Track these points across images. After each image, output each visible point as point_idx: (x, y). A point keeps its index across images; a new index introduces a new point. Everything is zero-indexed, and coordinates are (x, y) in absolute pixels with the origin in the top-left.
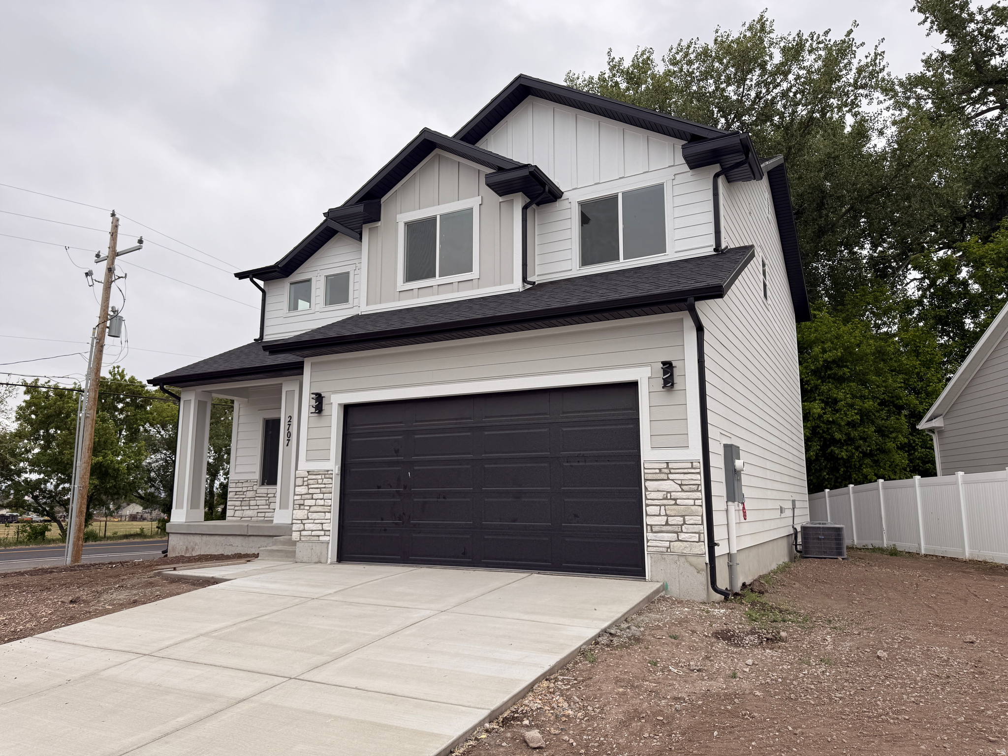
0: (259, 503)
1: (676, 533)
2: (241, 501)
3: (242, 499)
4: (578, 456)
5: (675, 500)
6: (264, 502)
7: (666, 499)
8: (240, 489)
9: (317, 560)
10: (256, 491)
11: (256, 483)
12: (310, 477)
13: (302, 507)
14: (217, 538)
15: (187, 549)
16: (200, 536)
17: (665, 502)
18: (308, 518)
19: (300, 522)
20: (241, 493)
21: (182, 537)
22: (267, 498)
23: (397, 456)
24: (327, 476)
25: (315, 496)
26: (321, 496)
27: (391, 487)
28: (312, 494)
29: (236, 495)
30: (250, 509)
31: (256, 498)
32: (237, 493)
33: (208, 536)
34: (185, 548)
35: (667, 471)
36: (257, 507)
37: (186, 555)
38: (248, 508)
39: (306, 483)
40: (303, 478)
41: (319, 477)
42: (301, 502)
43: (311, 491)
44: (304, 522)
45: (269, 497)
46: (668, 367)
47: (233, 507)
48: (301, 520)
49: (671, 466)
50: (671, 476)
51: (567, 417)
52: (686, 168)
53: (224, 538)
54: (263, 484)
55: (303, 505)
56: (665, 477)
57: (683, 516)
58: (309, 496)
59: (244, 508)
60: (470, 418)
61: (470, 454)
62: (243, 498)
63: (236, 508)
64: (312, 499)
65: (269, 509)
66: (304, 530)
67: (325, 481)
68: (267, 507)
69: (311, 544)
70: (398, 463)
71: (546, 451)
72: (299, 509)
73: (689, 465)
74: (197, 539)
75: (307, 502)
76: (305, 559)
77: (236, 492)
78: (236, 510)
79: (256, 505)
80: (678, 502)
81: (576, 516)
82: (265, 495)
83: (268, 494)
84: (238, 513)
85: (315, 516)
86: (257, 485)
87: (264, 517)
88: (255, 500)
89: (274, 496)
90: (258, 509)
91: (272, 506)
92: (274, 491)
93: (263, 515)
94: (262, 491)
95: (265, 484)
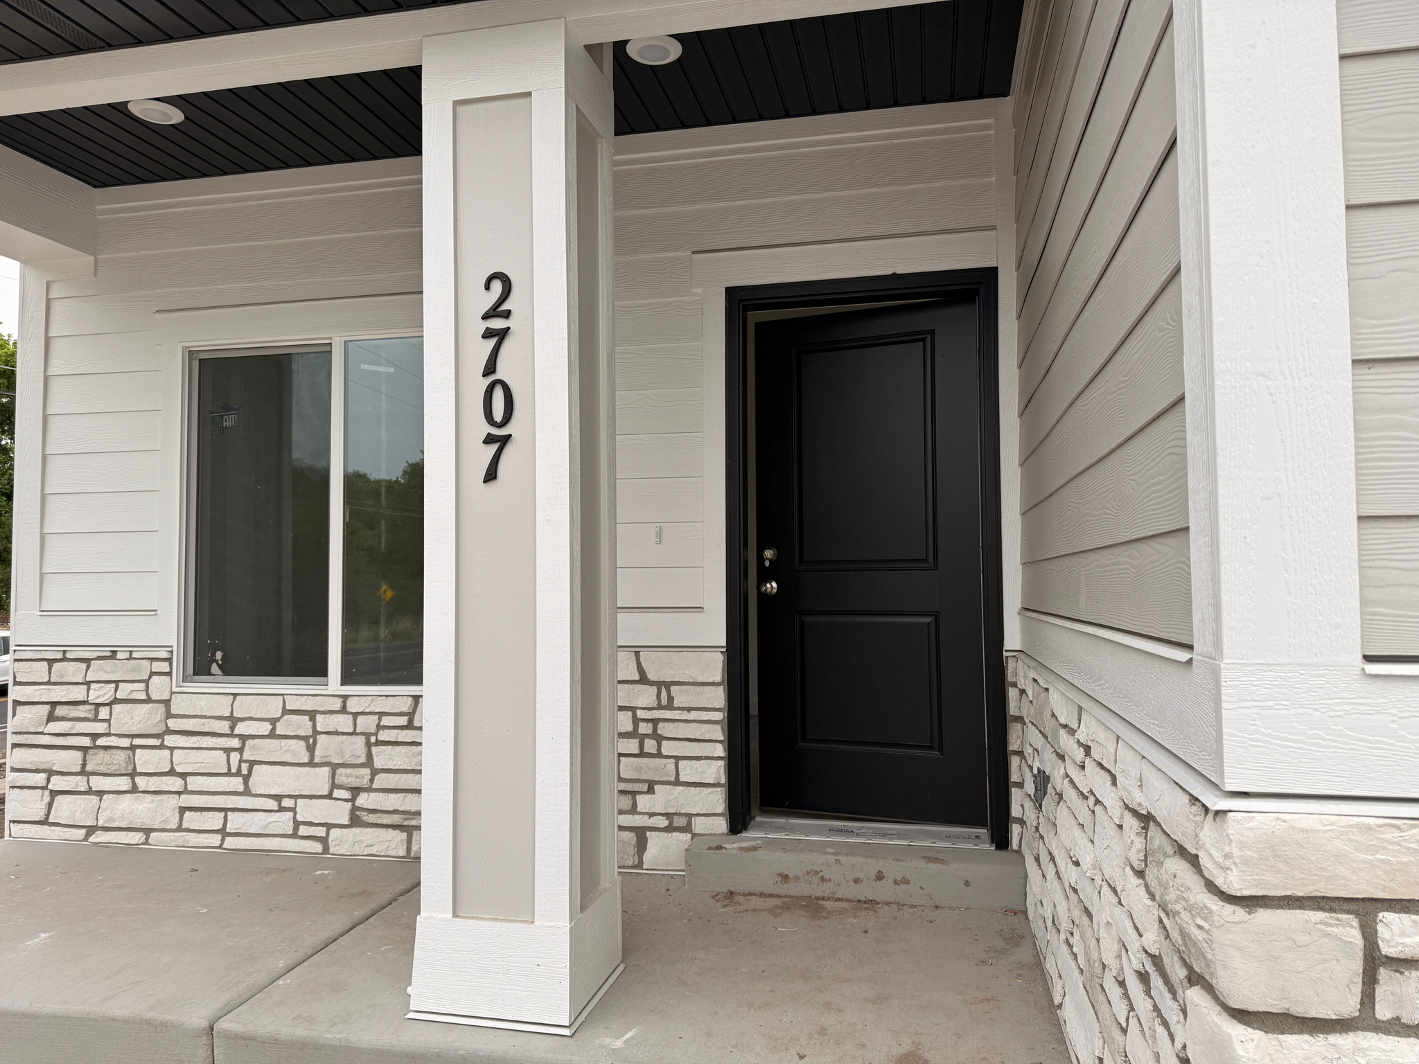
0: (184, 761)
2: (84, 749)
3: (86, 742)
6: (216, 761)
8: (78, 693)
10: (167, 703)
11: (164, 667)
20: (81, 711)
22: (235, 743)
29: (51, 718)
30: (134, 789)
31: (170, 740)
32: (60, 711)
36: (175, 783)
38: (123, 783)
45: (244, 738)
47: (40, 778)
54: (201, 669)
59: (98, 783)
62: (95, 736)
63: (57, 783)
65: (247, 792)
68: (236, 783)
77: (54, 704)
78: (54, 793)
79: (172, 772)
82: (224, 727)
83: (234, 720)
84: (65, 809)
86: (169, 674)
87: (223, 832)
88: (162, 747)
89: (272, 735)
90: (186, 791)
91: (264, 779)
92: (274, 708)
93: (215, 821)
94: (203, 705)
95: (215, 669)
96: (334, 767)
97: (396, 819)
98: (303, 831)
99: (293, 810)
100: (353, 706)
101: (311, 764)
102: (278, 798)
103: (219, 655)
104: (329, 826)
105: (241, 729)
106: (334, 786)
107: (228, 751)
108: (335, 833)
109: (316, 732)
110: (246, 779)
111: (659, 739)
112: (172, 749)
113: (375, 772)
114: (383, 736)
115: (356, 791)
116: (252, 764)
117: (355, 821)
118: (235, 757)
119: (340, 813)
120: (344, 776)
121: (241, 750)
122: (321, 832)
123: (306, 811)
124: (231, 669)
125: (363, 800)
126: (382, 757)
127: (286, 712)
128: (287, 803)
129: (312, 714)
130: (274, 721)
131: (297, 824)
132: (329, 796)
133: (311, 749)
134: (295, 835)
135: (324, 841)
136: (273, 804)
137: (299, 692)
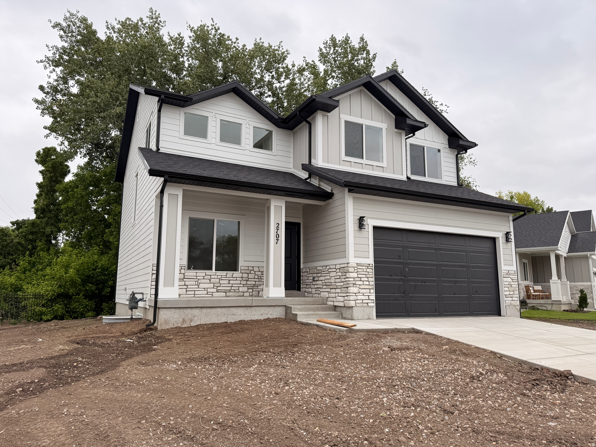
0: (187, 283)
1: (512, 297)
4: (476, 266)
5: (511, 285)
6: (194, 283)
7: (509, 285)
9: (367, 317)
10: (184, 274)
11: (184, 268)
12: (359, 267)
13: (355, 286)
14: (219, 309)
15: (184, 321)
16: (200, 309)
17: (509, 286)
18: (359, 293)
19: (354, 294)
21: (177, 311)
22: (197, 280)
23: (400, 259)
24: (369, 267)
25: (362, 279)
26: (366, 279)
27: (397, 276)
28: (361, 278)
31: (184, 280)
33: (208, 309)
34: (181, 320)
35: (508, 273)
36: (185, 287)
37: (183, 326)
39: (356, 271)
40: (354, 267)
41: (365, 268)
42: (354, 282)
43: (359, 276)
44: (357, 294)
45: (198, 279)
46: (507, 234)
48: (355, 293)
49: (509, 272)
50: (510, 276)
51: (471, 249)
52: (447, 146)
53: (226, 309)
54: (189, 268)
55: (355, 284)
56: (508, 276)
57: (513, 291)
58: (359, 279)
60: (433, 244)
61: (435, 261)
64: (361, 281)
65: (199, 288)
66: (357, 300)
67: (368, 270)
68: (197, 286)
69: (363, 308)
70: (401, 263)
71: (465, 263)
72: (353, 287)
73: (514, 272)
74: (196, 312)
75: (358, 283)
76: (360, 318)
79: (185, 285)
80: (512, 286)
81: (477, 292)
82: (195, 277)
83: (197, 276)
85: (363, 291)
86: (185, 269)
87: (194, 294)
88: (183, 281)
89: (204, 279)
90: (187, 288)
91: (202, 286)
92: (204, 274)
93: (193, 292)
94: (191, 274)
95: (191, 268)
96: (214, 284)
97: (224, 291)
98: (208, 293)
99: (207, 290)
100: (217, 274)
101: (210, 283)
102: (204, 288)
103: (192, 266)
104: (213, 292)
105: (198, 278)
106: (214, 286)
107: (195, 281)
108: (214, 293)
109: (211, 278)
110: (198, 286)
111: (261, 279)
112: (185, 281)
113: (221, 284)
114: (222, 279)
115: (217, 287)
116: (200, 283)
117: (217, 292)
118: (197, 282)
119: (215, 290)
120: (215, 285)
121: (198, 281)
122: (212, 293)
123: (209, 290)
124: (195, 268)
125: (218, 288)
126: (221, 282)
127: (206, 275)
128: (206, 289)
129: (210, 276)
130: (204, 277)
131: (207, 292)
132: (213, 288)
133: (210, 281)
134: (207, 294)
135: (212, 295)
136: (204, 289)
137: (208, 272)
